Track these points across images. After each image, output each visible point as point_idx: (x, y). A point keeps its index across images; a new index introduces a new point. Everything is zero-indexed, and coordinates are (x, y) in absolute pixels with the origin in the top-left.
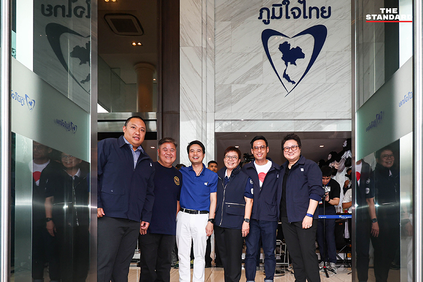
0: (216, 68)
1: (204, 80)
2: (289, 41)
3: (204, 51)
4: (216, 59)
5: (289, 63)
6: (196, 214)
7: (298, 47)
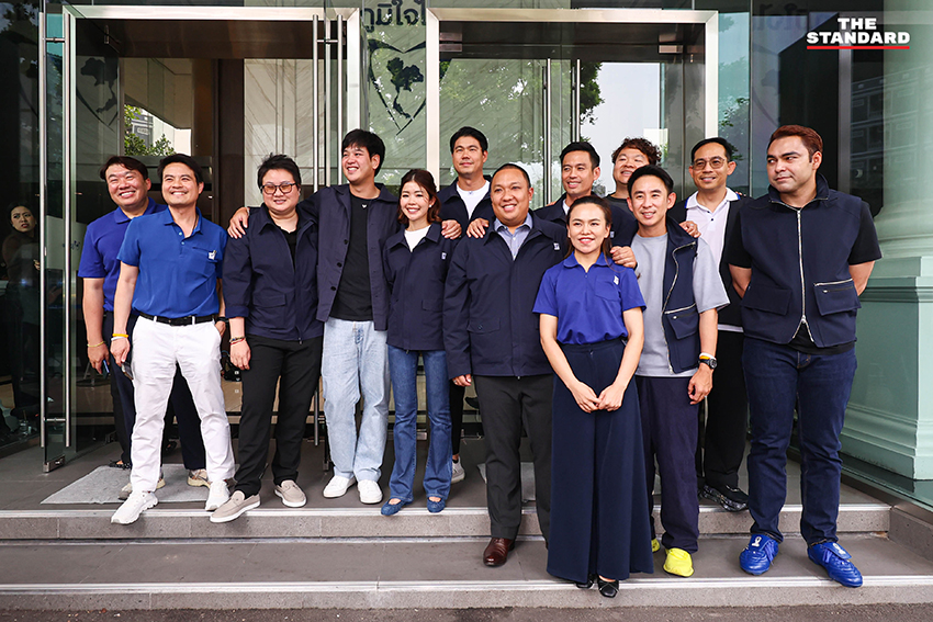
0: (298, 93)
1: (280, 111)
2: (402, 57)
3: (280, 71)
4: (298, 80)
5: (401, 88)
6: (185, 325)
7: (414, 66)
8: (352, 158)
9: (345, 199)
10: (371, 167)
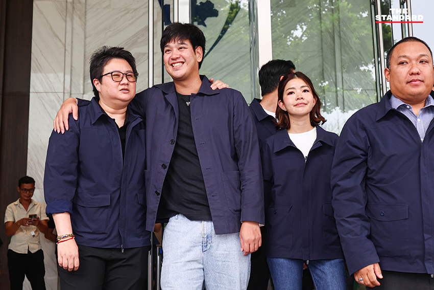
0: (87, 30)
3: (70, 8)
4: (87, 15)
8: (175, 53)
9: (171, 98)
10: (196, 60)
